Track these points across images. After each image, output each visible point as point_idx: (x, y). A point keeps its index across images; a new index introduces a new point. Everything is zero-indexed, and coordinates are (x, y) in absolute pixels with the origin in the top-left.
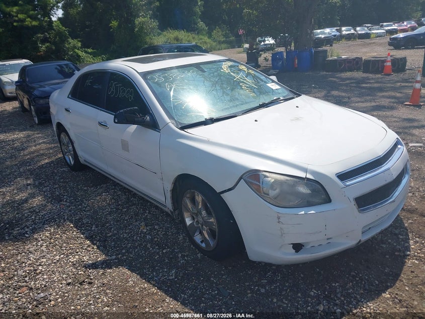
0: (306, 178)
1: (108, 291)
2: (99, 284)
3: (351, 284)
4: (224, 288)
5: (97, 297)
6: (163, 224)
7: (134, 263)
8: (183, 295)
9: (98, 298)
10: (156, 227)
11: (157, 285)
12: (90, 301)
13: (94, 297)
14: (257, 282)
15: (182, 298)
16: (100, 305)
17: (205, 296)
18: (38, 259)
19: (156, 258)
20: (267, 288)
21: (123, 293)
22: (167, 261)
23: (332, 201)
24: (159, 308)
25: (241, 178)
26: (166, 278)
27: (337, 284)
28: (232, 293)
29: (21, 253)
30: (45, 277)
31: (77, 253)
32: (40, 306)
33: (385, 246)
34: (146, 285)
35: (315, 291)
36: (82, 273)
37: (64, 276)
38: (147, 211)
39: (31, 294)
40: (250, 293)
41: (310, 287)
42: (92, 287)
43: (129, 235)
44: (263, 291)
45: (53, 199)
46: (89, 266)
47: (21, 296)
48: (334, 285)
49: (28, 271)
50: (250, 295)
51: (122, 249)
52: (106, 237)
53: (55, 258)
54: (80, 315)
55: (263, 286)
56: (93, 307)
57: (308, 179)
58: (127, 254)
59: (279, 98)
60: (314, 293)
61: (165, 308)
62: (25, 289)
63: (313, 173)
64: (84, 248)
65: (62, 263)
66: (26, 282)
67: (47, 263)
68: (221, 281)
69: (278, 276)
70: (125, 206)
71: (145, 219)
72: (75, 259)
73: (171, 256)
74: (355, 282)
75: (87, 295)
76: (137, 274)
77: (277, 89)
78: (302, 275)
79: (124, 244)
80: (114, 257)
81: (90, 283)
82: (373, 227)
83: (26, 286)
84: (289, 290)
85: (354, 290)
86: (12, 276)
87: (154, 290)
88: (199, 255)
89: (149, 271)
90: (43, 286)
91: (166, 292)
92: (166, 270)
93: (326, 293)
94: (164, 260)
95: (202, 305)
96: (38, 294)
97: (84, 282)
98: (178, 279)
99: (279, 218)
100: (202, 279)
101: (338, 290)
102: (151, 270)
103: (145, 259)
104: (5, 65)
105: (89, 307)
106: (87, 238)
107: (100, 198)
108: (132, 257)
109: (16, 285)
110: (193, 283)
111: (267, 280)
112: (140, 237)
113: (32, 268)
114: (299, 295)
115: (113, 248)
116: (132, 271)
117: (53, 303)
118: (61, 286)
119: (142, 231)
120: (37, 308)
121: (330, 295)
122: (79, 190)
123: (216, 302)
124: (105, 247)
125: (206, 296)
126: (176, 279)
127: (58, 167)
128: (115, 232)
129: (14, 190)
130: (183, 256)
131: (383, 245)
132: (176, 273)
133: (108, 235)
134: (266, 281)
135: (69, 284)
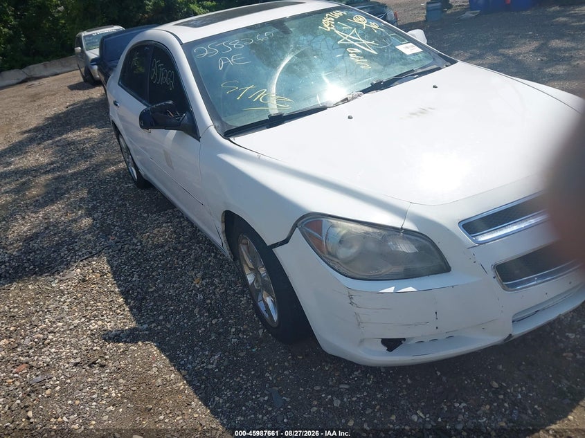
0: (402, 228)
1: (121, 381)
2: (113, 368)
3: (488, 407)
4: (279, 391)
5: (105, 388)
6: (228, 276)
7: (168, 338)
8: (217, 399)
9: (106, 391)
10: (216, 281)
11: (187, 377)
12: (94, 393)
13: (101, 389)
14: (332, 386)
15: (215, 403)
16: (104, 402)
17: (247, 404)
18: (54, 322)
19: (200, 332)
20: (345, 399)
21: (139, 384)
22: (213, 338)
23: (452, 270)
24: (178, 416)
25: (295, 226)
26: (203, 367)
27: (463, 404)
28: (289, 403)
29: (38, 312)
30: (53, 350)
31: (102, 316)
32: (32, 395)
33: (573, 337)
34: (173, 375)
35: (421, 415)
36: (98, 348)
37: (76, 351)
38: (213, 254)
39: (28, 376)
40: (316, 406)
41: (415, 405)
42: (103, 372)
43: (177, 291)
44: (337, 403)
45: (102, 231)
46: (110, 338)
47: (17, 377)
48: (457, 405)
49: (36, 340)
50: (315, 409)
51: (160, 314)
52: (147, 293)
53: (73, 322)
54: (76, 415)
55: (340, 395)
56: (95, 403)
57: (407, 232)
58: (163, 323)
59: (412, 71)
60: (419, 417)
61: (186, 417)
62: (23, 366)
63: (417, 219)
64: (114, 309)
65: (80, 330)
66: (29, 356)
67: (62, 329)
68: (279, 379)
69: (369, 379)
70: (186, 244)
71: (206, 267)
72: (96, 326)
73: (221, 330)
74: (495, 404)
75: (92, 385)
76: (167, 356)
77: (414, 54)
78: (409, 381)
79: (165, 306)
80: (145, 326)
81: (102, 366)
82: (543, 309)
83: (27, 363)
84: (378, 407)
85: (490, 419)
86: (16, 345)
87: (182, 385)
88: (261, 332)
89: (184, 353)
90: (45, 365)
91: (196, 390)
92: (207, 353)
93: (440, 420)
94: (210, 336)
95: (239, 418)
96: (37, 376)
97: (94, 363)
98: (219, 371)
99: (351, 297)
100: (253, 372)
101: (461, 417)
102: (186, 352)
103: (185, 333)
104: (91, 35)
105: (90, 403)
106: (122, 293)
107: (159, 231)
108: (169, 329)
109: (16, 361)
110: (239, 379)
111: (348, 384)
112: (190, 296)
113: (42, 336)
114: (393, 418)
115: (149, 311)
116: (162, 350)
117: (48, 392)
118: (67, 366)
119: (195, 286)
120: (28, 397)
121: (444, 424)
122: (137, 216)
123: (260, 416)
124: (139, 309)
125: (249, 404)
126: (217, 370)
127: (122, 182)
128: (161, 285)
129: (62, 216)
130: (238, 332)
131: (570, 335)
132: (220, 358)
133: (150, 290)
134: (347, 387)
135: (76, 365)
